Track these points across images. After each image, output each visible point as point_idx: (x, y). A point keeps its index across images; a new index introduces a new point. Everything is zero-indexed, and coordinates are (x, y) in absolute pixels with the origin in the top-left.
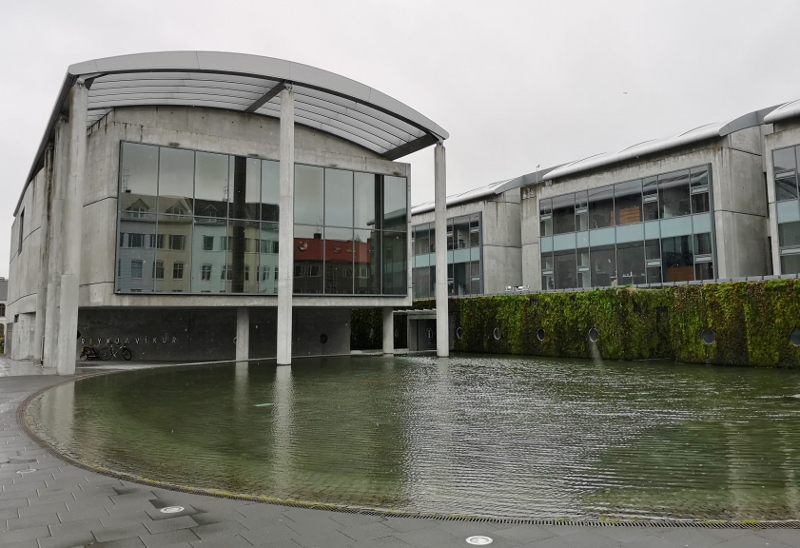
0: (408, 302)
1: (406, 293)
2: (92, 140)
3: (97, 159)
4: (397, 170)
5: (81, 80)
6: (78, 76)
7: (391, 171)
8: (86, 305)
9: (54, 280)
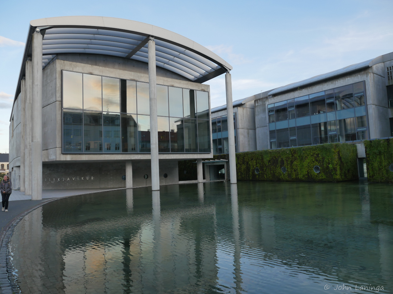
0: (211, 156)
1: (210, 151)
2: (46, 72)
3: (49, 81)
4: (203, 88)
5: (38, 29)
6: (36, 27)
7: (200, 89)
8: (47, 160)
9: (28, 147)
